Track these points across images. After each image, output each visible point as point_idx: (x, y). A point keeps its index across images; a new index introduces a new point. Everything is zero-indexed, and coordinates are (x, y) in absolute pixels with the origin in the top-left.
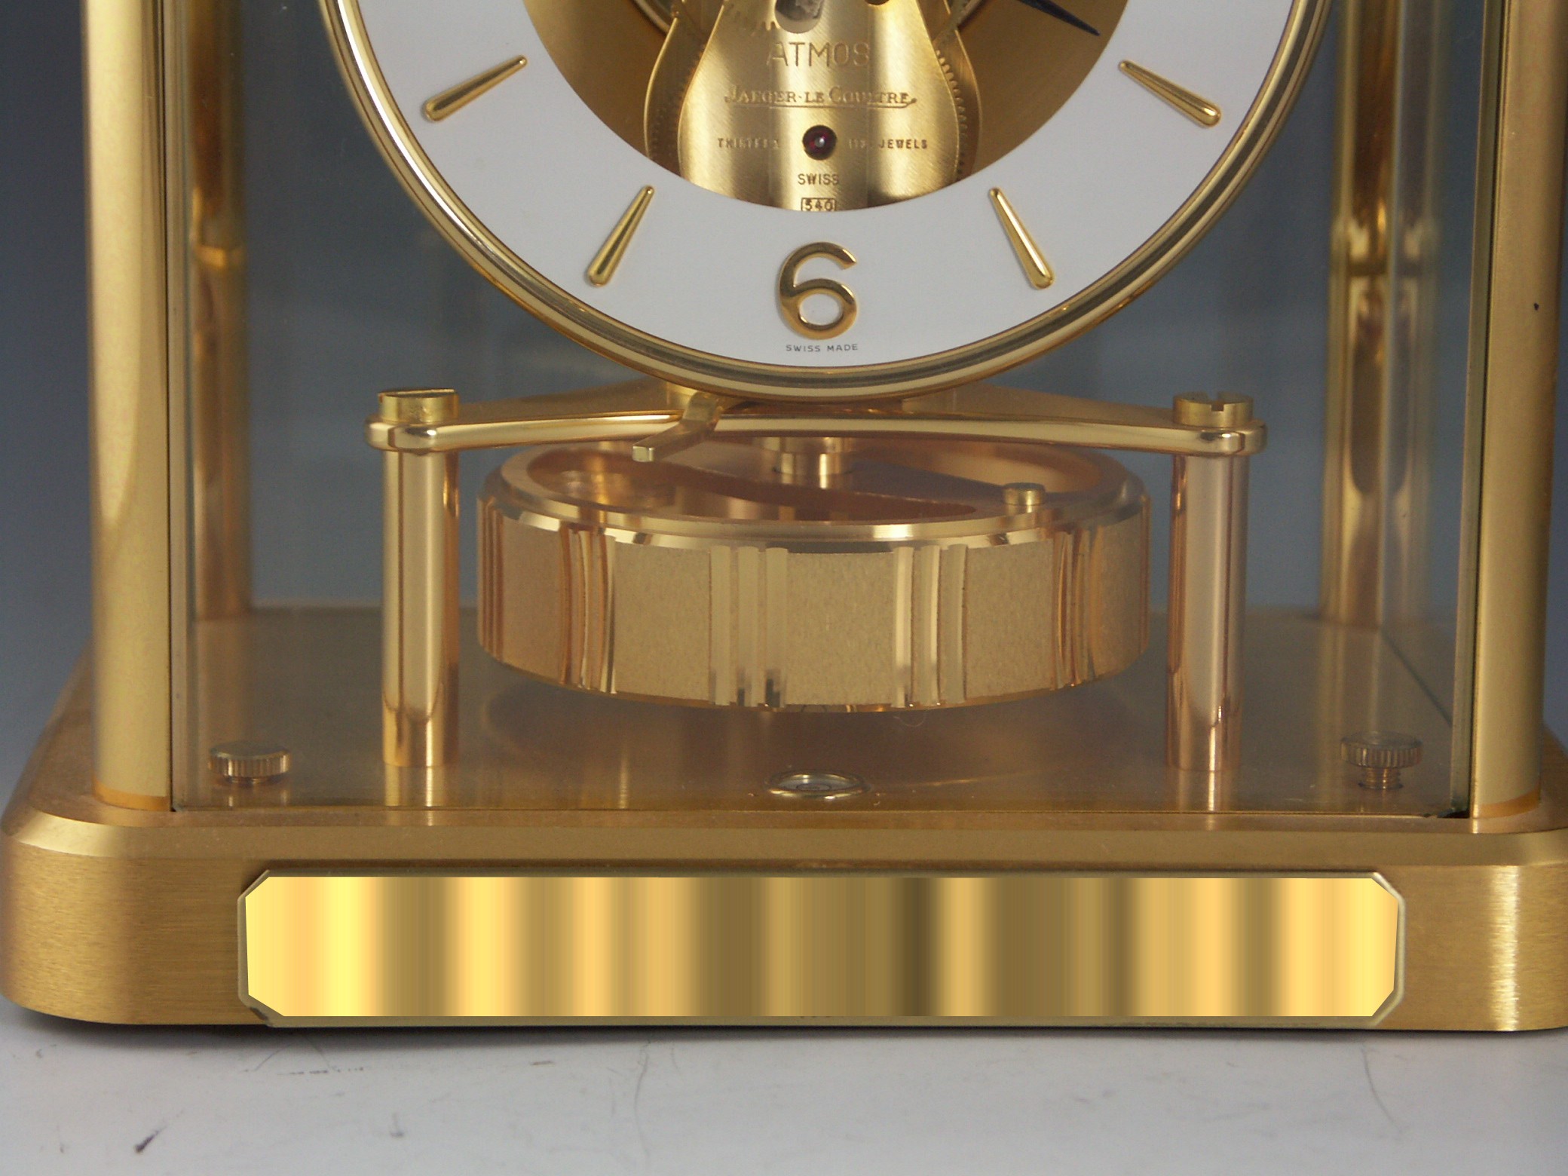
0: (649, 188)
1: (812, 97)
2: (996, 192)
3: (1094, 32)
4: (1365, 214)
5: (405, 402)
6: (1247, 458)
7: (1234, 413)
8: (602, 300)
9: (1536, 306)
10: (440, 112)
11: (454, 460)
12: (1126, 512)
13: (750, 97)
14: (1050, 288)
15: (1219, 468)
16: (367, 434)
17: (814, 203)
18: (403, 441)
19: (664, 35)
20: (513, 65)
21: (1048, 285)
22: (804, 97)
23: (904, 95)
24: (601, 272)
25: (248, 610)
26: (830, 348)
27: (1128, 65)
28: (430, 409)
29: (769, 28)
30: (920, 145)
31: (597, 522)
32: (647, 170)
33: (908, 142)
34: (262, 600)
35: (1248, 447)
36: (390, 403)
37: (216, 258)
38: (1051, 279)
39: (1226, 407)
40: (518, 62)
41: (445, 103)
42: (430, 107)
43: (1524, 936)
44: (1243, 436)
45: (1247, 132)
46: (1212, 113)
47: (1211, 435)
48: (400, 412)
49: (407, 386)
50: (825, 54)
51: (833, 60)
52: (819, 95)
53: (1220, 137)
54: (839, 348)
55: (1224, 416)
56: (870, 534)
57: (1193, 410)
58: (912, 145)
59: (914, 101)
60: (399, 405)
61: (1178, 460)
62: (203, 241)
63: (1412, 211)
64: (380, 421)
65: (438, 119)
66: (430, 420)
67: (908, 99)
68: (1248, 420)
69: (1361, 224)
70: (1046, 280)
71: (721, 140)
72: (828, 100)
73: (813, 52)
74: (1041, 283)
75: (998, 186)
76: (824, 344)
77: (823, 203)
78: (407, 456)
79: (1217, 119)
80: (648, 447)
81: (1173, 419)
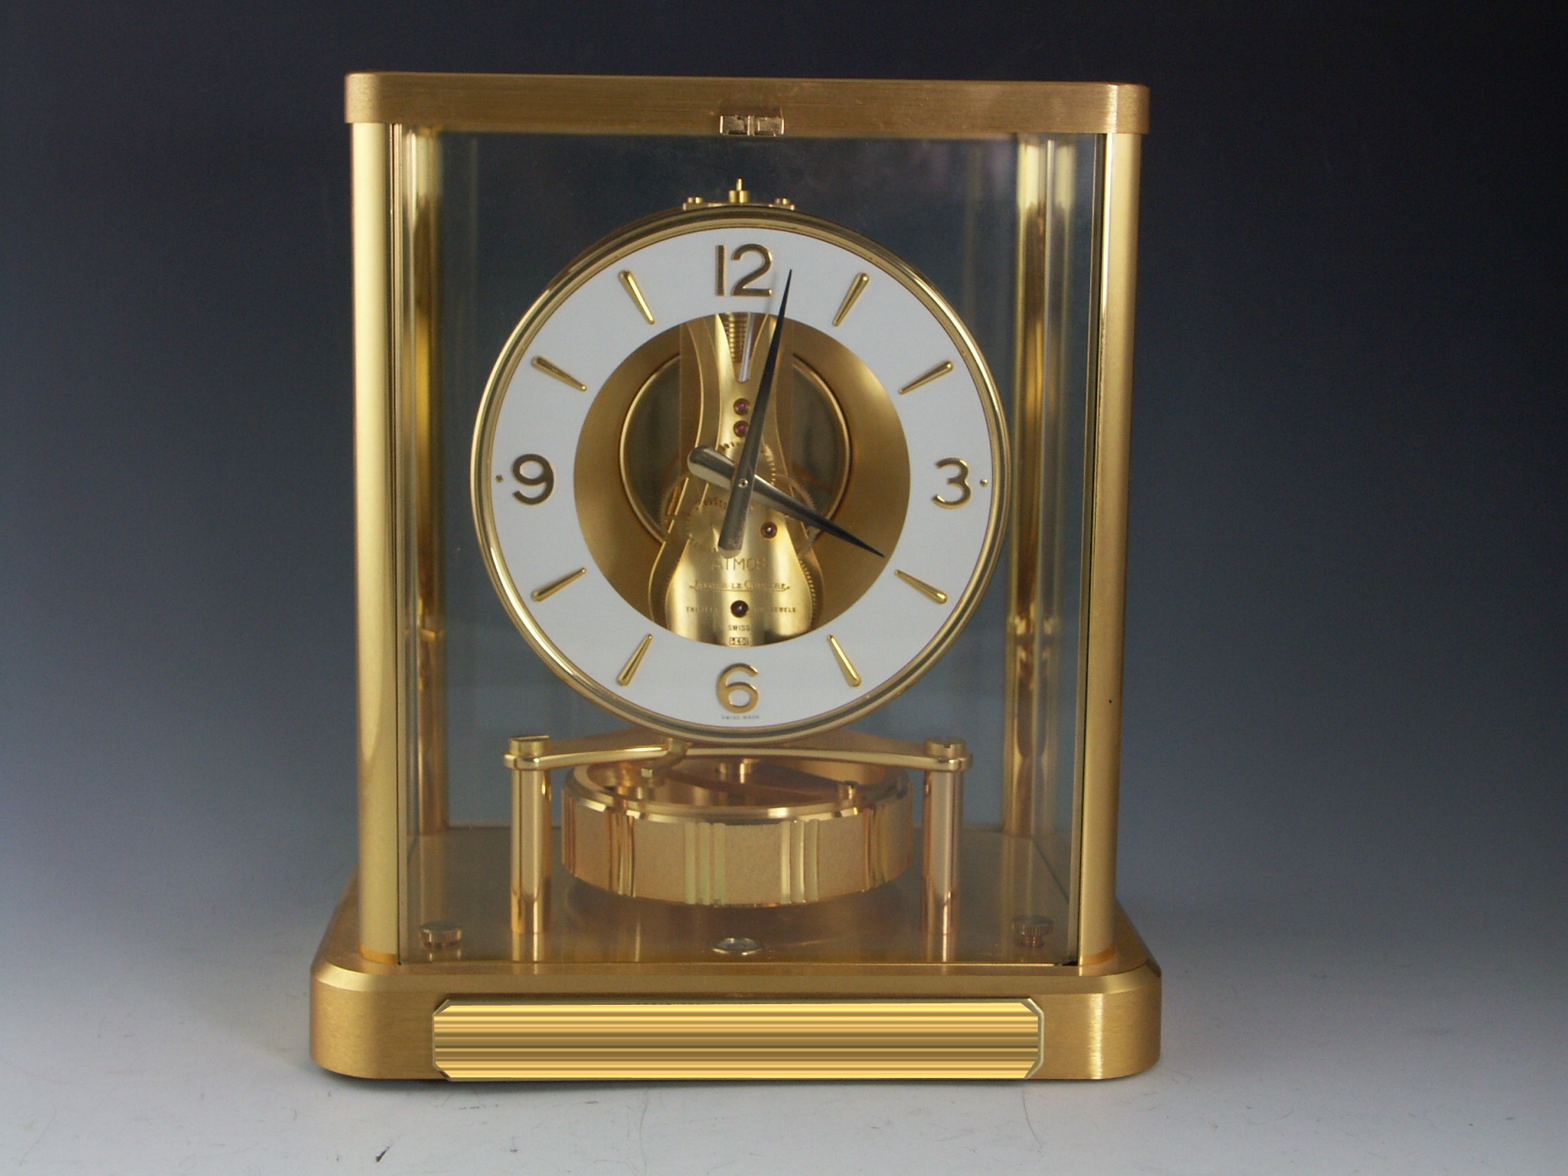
0: (650, 635)
1: (736, 586)
2: (831, 637)
3: (882, 555)
4: (1023, 612)
5: (523, 744)
6: (962, 773)
7: (956, 750)
8: (625, 693)
9: (1110, 702)
10: (541, 597)
11: (548, 774)
12: (901, 795)
13: (703, 586)
14: (860, 687)
15: (949, 777)
16: (503, 760)
17: (736, 640)
18: (522, 765)
19: (661, 545)
20: (579, 573)
21: (857, 685)
22: (731, 585)
23: (783, 585)
24: (625, 679)
25: (447, 828)
26: (745, 718)
27: (899, 572)
28: (536, 748)
29: (712, 551)
30: (791, 610)
31: (623, 807)
32: (648, 626)
33: (786, 609)
34: (453, 822)
35: (963, 767)
36: (515, 744)
37: (432, 635)
38: (860, 681)
39: (952, 746)
40: (581, 571)
41: (544, 592)
42: (536, 594)
43: (1105, 1029)
44: (960, 762)
45: (962, 606)
46: (943, 597)
47: (944, 760)
48: (520, 750)
49: (524, 734)
50: (742, 564)
51: (746, 566)
52: (739, 585)
53: (946, 609)
54: (750, 718)
55: (950, 751)
56: (767, 814)
57: (935, 748)
58: (787, 610)
59: (788, 588)
60: (520, 746)
61: (926, 772)
62: (423, 626)
63: (1047, 612)
64: (509, 753)
65: (540, 600)
66: (536, 754)
67: (785, 587)
68: (963, 754)
69: (1022, 619)
70: (857, 683)
71: (688, 608)
72: (744, 588)
73: (736, 563)
74: (855, 683)
75: (832, 634)
76: (741, 715)
77: (741, 640)
78: (523, 773)
79: (945, 600)
80: (649, 769)
81: (925, 752)
